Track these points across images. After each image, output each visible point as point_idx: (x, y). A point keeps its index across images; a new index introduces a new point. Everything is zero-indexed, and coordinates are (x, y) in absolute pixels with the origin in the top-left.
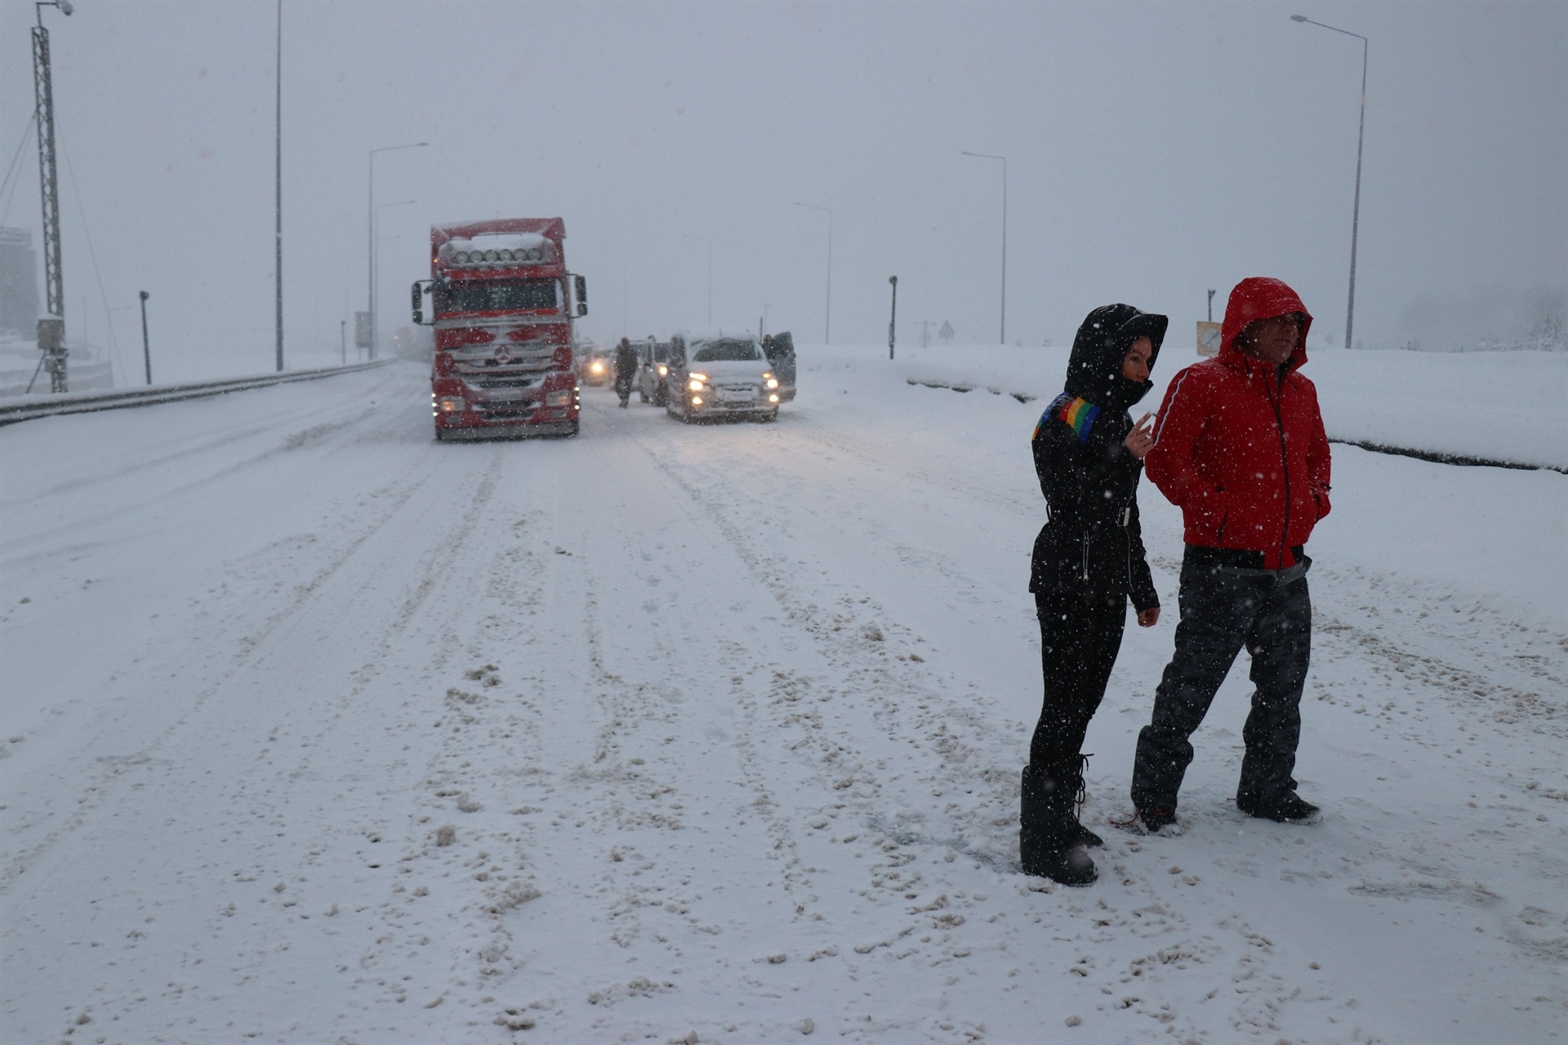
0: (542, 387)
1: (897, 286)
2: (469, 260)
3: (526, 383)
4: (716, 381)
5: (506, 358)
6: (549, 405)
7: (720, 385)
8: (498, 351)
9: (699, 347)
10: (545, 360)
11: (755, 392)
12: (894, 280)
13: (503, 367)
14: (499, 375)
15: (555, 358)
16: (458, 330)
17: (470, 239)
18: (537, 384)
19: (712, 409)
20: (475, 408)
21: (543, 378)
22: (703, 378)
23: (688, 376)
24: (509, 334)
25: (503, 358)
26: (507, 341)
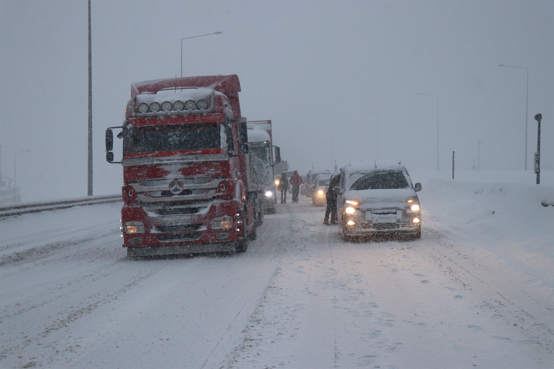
0: (208, 213)
1: (541, 122)
2: (149, 110)
3: (196, 210)
4: (365, 206)
5: (179, 190)
6: (213, 228)
7: (369, 210)
8: (172, 184)
9: (357, 177)
10: (211, 191)
11: (399, 214)
12: (538, 117)
13: (176, 197)
14: (174, 203)
15: (218, 189)
16: (140, 167)
17: (156, 93)
18: (204, 212)
19: (364, 230)
20: (153, 231)
21: (209, 205)
22: (355, 203)
23: (344, 201)
24: (180, 170)
25: (176, 190)
26: (180, 176)
